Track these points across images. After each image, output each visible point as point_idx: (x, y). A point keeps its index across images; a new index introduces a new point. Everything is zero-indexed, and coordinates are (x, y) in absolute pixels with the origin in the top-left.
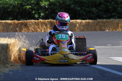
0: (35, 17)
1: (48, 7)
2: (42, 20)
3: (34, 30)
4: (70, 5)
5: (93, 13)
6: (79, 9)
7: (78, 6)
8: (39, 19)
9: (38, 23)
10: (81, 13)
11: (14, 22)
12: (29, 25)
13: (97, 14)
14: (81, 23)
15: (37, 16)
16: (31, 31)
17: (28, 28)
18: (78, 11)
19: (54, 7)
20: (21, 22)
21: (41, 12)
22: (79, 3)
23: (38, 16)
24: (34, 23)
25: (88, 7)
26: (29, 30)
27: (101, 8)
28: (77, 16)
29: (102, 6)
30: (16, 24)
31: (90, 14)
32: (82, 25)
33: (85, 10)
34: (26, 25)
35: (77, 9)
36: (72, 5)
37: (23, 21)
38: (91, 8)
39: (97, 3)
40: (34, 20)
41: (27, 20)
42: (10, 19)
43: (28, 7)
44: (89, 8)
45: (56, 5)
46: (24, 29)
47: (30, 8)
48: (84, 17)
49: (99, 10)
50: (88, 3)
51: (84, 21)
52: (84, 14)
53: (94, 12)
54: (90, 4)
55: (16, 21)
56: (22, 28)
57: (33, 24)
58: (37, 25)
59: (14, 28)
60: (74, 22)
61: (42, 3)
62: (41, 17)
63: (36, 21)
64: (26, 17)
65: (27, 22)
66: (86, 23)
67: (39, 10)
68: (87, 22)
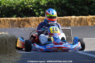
0: (36, 14)
1: (47, 6)
2: (42, 17)
3: (35, 26)
4: (65, 4)
5: (85, 11)
6: (73, 7)
7: (72, 4)
8: (39, 16)
9: (39, 19)
10: (75, 10)
11: (18, 19)
12: (31, 21)
13: (89, 11)
14: (75, 19)
15: (37, 14)
16: (32, 26)
17: (30, 24)
18: (72, 9)
19: (52, 5)
20: (24, 19)
21: (41, 10)
22: (73, 2)
23: (39, 14)
24: (35, 19)
25: (81, 5)
26: (31, 25)
27: (92, 6)
28: (72, 13)
29: (93, 4)
30: (20, 21)
31: (83, 11)
32: (76, 21)
33: (79, 8)
34: (28, 21)
35: (71, 7)
36: (67, 4)
37: (26, 18)
38: (84, 6)
39: (88, 2)
40: (35, 17)
41: (29, 17)
42: (14, 16)
43: (30, 6)
44: (82, 7)
45: (53, 4)
46: (26, 25)
47: (31, 7)
48: (77, 14)
49: (91, 8)
50: (81, 2)
51: (77, 17)
52: (78, 11)
53: (87, 9)
54: (83, 2)
55: (20, 19)
56: (25, 24)
57: (34, 21)
58: (38, 21)
59: (18, 24)
60: (69, 18)
61: (42, 2)
62: (41, 14)
63: (37, 18)
64: (28, 15)
65: (29, 19)
66: (79, 19)
67: (40, 9)
68: (81, 18)
